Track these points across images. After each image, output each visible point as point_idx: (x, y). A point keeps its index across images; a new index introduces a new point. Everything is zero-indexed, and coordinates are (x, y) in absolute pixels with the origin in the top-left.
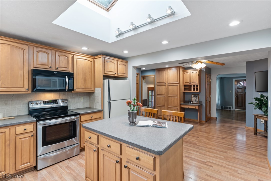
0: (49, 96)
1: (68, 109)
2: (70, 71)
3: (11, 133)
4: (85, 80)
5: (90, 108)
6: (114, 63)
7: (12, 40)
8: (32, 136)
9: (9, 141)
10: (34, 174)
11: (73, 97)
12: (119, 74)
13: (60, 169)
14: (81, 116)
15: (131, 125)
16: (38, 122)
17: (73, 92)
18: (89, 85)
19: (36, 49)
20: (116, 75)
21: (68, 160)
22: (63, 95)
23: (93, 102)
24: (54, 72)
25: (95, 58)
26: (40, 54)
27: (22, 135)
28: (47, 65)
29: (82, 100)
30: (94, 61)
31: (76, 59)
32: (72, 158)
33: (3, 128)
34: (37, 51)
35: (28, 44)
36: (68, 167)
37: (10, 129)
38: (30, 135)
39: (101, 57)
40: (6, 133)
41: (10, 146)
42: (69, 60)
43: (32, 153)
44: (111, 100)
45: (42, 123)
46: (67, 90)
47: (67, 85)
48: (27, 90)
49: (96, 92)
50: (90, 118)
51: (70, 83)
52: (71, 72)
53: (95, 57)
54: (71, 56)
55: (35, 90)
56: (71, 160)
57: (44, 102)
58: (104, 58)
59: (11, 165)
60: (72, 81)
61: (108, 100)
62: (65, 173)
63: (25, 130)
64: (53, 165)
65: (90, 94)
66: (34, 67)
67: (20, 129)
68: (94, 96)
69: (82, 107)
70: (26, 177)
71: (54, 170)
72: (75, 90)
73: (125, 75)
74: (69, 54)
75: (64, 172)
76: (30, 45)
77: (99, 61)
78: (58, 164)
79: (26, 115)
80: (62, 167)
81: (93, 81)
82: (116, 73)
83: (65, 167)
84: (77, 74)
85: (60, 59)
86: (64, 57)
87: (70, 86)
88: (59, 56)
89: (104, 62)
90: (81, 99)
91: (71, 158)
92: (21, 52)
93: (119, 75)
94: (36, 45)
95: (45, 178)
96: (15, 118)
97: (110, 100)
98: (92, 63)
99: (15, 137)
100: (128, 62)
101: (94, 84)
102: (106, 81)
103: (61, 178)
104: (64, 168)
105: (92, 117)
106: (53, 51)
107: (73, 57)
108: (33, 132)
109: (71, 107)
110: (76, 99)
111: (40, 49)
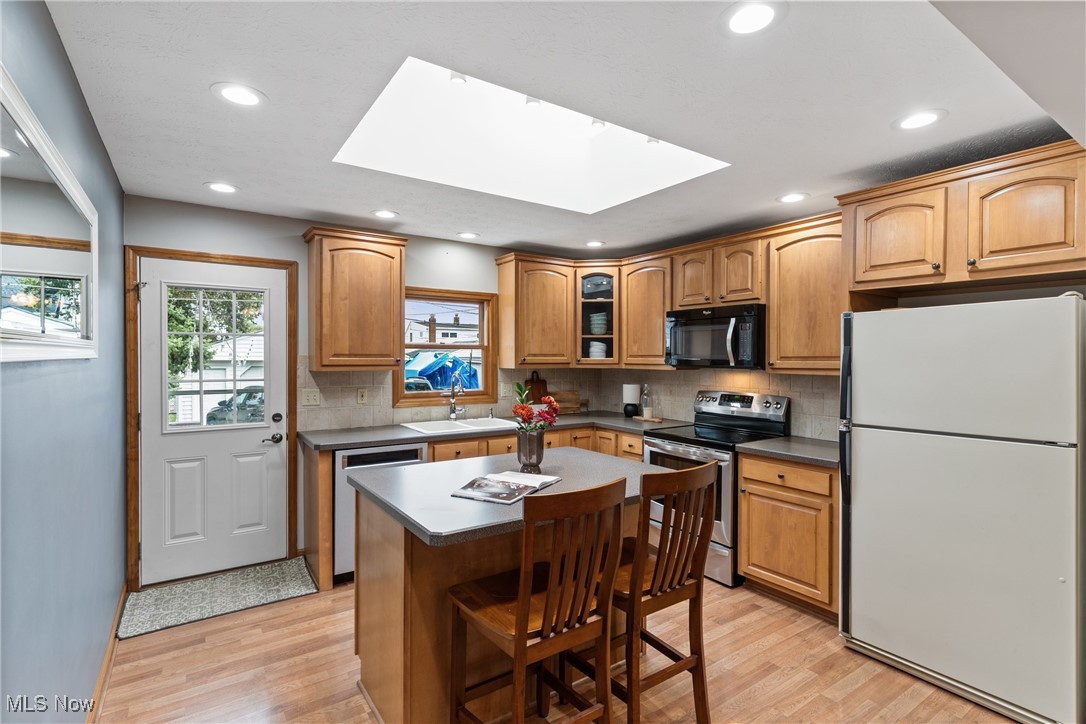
2: (757, 299)
4: (812, 323)
6: (930, 208)
14: (743, 459)
18: (829, 344)
19: (684, 258)
20: (960, 275)
24: (703, 312)
26: (688, 270)
31: (778, 249)
40: (612, 441)
42: (756, 261)
46: (732, 364)
50: (777, 481)
51: (742, 340)
52: (762, 300)
54: (762, 244)
57: (723, 395)
58: (857, 205)
60: (749, 333)
63: (631, 446)
72: (772, 364)
74: (757, 242)
84: (780, 304)
86: (740, 257)
87: (741, 350)
88: (728, 258)
92: (660, 276)
93: (979, 266)
94: (684, 250)
97: (851, 417)
105: (782, 477)
107: (768, 246)
111: (689, 257)
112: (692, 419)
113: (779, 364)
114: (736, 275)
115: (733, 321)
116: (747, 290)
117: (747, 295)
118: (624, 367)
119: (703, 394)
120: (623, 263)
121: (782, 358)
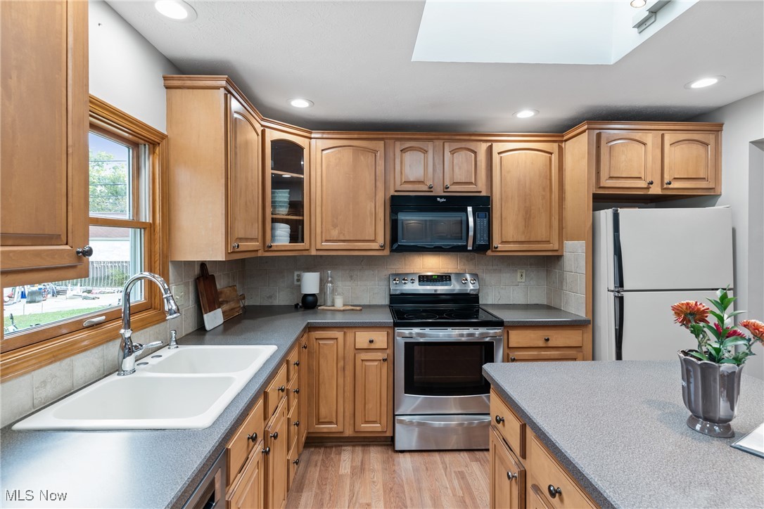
0: (432, 264)
1: (480, 303)
2: (480, 192)
3: (348, 343)
4: (528, 216)
5: (548, 308)
6: (645, 144)
7: (356, 136)
8: (383, 360)
9: (344, 361)
10: (387, 455)
11: (495, 267)
12: (670, 183)
13: (443, 471)
14: (510, 331)
15: (698, 427)
16: (396, 328)
17: (489, 253)
18: (541, 232)
19: (401, 145)
20: (656, 190)
21: (468, 453)
22: (467, 261)
23: (557, 287)
24: (438, 199)
25: (565, 138)
26: (408, 157)
27: (367, 352)
28: (422, 182)
29: (523, 280)
30: (561, 149)
31: (499, 153)
32: (481, 453)
33: (335, 329)
34: (401, 151)
35: (384, 136)
36: (463, 478)
37: (345, 333)
38: (380, 356)
39: (584, 131)
40: (339, 340)
41: (346, 372)
42: (478, 159)
43: (384, 402)
44: (625, 289)
45: (406, 331)
46: (470, 248)
47: (471, 233)
48: (382, 247)
49: (567, 255)
50: (541, 344)
51: (478, 227)
52: (483, 194)
53: (563, 136)
54: (484, 146)
55: (395, 246)
56: (477, 460)
57: (419, 276)
58: (598, 131)
59: (347, 414)
60: (485, 221)
61: (613, 289)
62: (450, 491)
63: (371, 342)
64: (430, 453)
65: (548, 262)
66: (396, 191)
67: (362, 338)
68: (562, 268)
69: (521, 301)
70: (372, 455)
71: (427, 470)
72: (497, 248)
73: (703, 184)
74: (479, 143)
75: (448, 486)
76: (387, 139)
77: (578, 149)
78: (441, 453)
79: (385, 306)
80: (448, 469)
81: (557, 217)
82: (652, 183)
83: (455, 472)
84: (502, 198)
85: (455, 161)
86: (463, 153)
87: (478, 236)
88: (453, 152)
89: (598, 147)
90: (519, 275)
91: (476, 453)
92: (370, 158)
93: (671, 186)
94: (400, 136)
95: (402, 481)
96: (361, 310)
97: (621, 285)
98: (555, 158)
99: (353, 355)
100: (721, 125)
101: (561, 228)
102: (606, 216)
103: (436, 501)
104: (453, 474)
105: (547, 340)
106: (437, 143)
107: (490, 149)
108: (388, 351)
109: (488, 299)
110: (504, 275)
111: (408, 144)
112: (387, 302)
113: (501, 247)
114: (460, 168)
115: (470, 209)
116: (471, 183)
117: (471, 188)
118: (314, 253)
119: (403, 277)
120: (313, 136)
121: (503, 242)
